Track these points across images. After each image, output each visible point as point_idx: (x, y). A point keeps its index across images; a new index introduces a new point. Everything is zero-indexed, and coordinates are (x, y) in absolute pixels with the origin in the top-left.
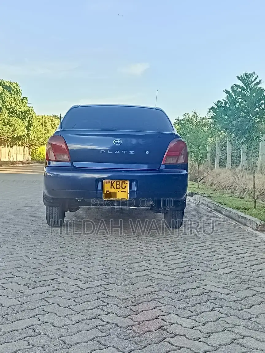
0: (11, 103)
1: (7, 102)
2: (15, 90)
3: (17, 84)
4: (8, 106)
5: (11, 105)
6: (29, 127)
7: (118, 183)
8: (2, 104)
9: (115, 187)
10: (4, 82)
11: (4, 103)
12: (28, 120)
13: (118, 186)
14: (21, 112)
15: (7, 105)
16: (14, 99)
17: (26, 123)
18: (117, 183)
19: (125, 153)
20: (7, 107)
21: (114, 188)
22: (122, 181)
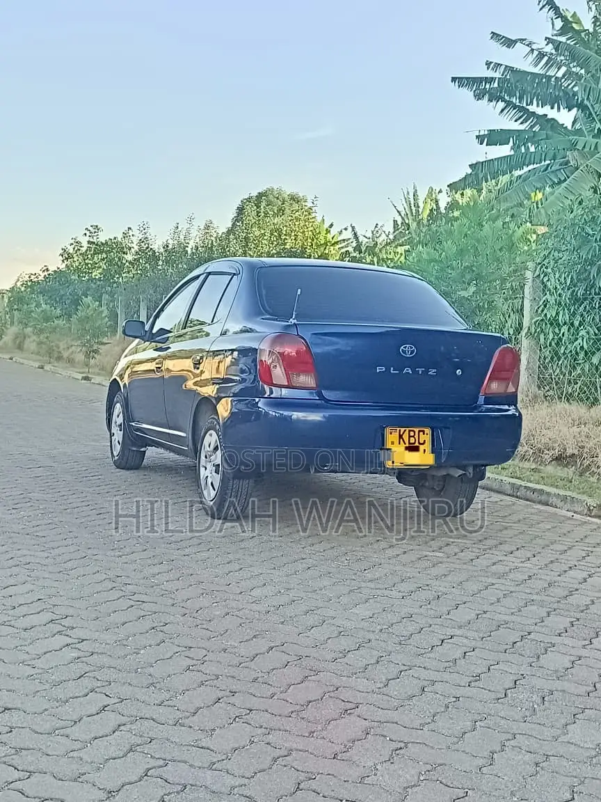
7: (411, 432)
9: (407, 442)
13: (412, 440)
18: (409, 434)
19: (420, 373)
21: (405, 444)
22: (418, 429)
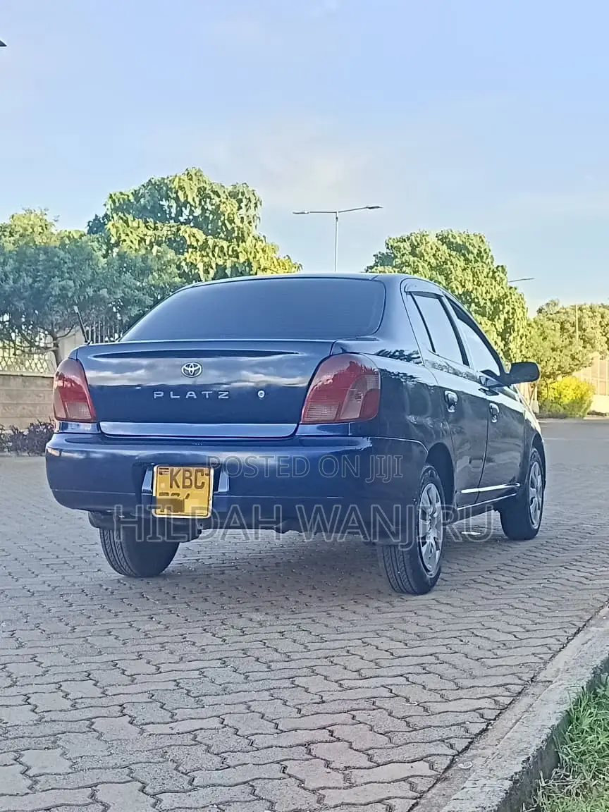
0: (465, 282)
1: (456, 280)
2: (475, 252)
3: (480, 237)
4: (457, 288)
5: (464, 287)
6: (508, 335)
7: (187, 474)
8: (444, 285)
9: (181, 485)
10: (453, 236)
11: (449, 284)
12: (505, 319)
13: (188, 482)
14: (490, 300)
15: (455, 288)
16: (473, 272)
17: (500, 326)
18: (184, 475)
19: (207, 397)
20: (456, 290)
21: (178, 487)
22: (195, 468)
